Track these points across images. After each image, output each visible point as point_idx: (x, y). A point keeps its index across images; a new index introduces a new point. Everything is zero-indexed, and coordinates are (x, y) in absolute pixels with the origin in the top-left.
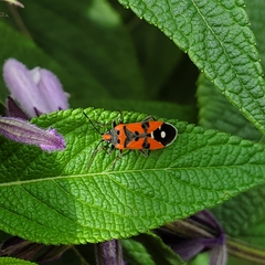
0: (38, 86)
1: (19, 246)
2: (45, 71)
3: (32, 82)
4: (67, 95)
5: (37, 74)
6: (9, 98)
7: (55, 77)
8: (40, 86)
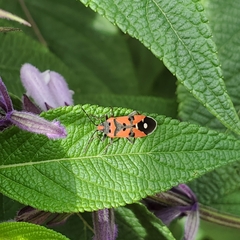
0: (48, 85)
1: (32, 213)
2: (54, 73)
3: (43, 82)
4: (72, 92)
5: (48, 75)
6: (25, 95)
7: (62, 78)
8: (49, 85)
